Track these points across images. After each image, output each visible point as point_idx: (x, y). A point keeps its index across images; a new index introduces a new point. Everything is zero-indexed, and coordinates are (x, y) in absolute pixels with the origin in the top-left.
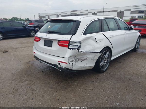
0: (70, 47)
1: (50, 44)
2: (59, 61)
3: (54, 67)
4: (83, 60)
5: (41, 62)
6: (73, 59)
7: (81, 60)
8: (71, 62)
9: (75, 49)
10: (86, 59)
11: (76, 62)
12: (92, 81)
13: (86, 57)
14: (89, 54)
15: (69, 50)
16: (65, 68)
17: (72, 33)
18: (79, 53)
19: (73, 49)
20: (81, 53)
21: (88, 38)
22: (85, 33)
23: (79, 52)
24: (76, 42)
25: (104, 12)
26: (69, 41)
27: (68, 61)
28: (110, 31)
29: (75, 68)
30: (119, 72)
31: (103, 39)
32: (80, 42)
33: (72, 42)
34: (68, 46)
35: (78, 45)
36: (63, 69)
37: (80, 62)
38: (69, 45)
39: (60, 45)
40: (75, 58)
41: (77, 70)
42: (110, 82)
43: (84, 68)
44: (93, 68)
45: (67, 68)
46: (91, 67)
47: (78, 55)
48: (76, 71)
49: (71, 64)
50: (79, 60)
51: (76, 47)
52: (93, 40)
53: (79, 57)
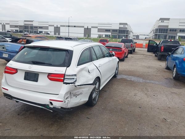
0: (65, 81)
1: (35, 77)
2: (50, 100)
3: (43, 108)
4: (78, 95)
5: (17, 102)
6: (69, 95)
7: (76, 95)
8: (67, 99)
9: (71, 83)
10: (81, 94)
11: (71, 98)
12: (87, 118)
13: (80, 91)
14: (84, 88)
15: (65, 85)
16: (60, 108)
17: (66, 64)
18: (75, 88)
19: (69, 83)
20: (77, 86)
21: (82, 69)
22: (79, 64)
23: (75, 86)
24: (71, 75)
25: (69, 26)
26: (65, 75)
27: (64, 99)
28: (97, 59)
29: (69, 106)
30: (109, 103)
31: (94, 69)
32: (75, 75)
33: (67, 75)
34: (63, 81)
35: (74, 79)
36: (58, 109)
37: (75, 97)
38: (64, 79)
39: (51, 79)
40: (70, 94)
41: (71, 108)
42: (105, 116)
43: (78, 103)
44: (86, 102)
45: (62, 108)
46: (85, 101)
47: (74, 90)
48: (72, 110)
49: (67, 101)
50: (74, 95)
51: (72, 81)
52: (86, 71)
53: (74, 92)
